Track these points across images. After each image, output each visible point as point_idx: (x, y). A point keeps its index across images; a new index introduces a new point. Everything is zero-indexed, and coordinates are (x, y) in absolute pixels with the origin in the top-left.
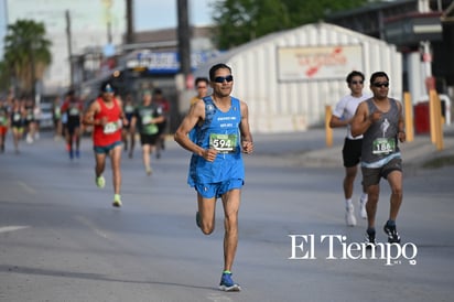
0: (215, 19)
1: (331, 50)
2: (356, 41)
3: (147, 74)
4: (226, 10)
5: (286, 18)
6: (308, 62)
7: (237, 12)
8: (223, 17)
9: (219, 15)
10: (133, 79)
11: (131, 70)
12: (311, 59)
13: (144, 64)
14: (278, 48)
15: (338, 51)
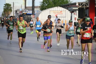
0: (41, 5)
1: (60, 12)
2: (65, 10)
3: (27, 14)
4: (43, 3)
5: (53, 5)
6: (55, 14)
7: (45, 4)
8: (42, 4)
9: (41, 4)
10: (24, 15)
11: (24, 13)
12: (56, 13)
13: (26, 12)
14: (50, 11)
15: (61, 12)
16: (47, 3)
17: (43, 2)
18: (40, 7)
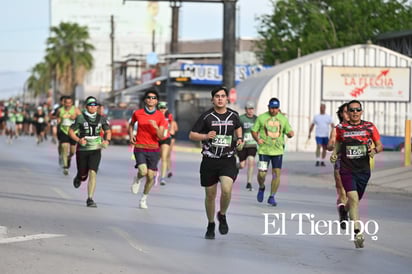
0: (261, 33)
1: (378, 72)
2: (404, 64)
3: (189, 84)
4: (273, 24)
5: (335, 38)
6: (353, 82)
7: (284, 27)
8: (269, 31)
9: (265, 29)
10: (175, 89)
11: (174, 80)
12: (357, 80)
13: (188, 74)
14: (323, 66)
15: (385, 73)
16: (295, 23)
17: (276, 18)
18: (256, 43)
